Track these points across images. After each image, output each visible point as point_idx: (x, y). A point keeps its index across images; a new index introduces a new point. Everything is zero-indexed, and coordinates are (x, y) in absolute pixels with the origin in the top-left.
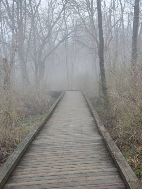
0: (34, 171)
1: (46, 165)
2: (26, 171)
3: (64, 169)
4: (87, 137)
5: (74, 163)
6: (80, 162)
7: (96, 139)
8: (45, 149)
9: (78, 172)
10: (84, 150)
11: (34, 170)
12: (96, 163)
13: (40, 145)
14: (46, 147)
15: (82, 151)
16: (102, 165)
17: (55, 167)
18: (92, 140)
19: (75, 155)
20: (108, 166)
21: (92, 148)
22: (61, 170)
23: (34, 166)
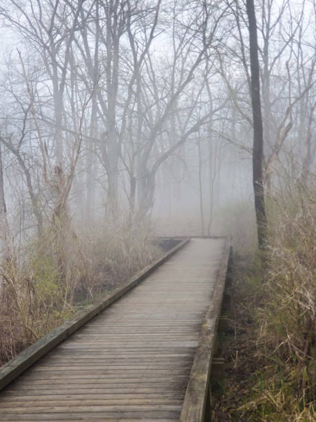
0: (32, 402)
1: (59, 392)
2: (17, 400)
3: (88, 401)
4: (173, 341)
5: (115, 391)
6: (126, 390)
7: (188, 346)
8: (76, 359)
9: (111, 408)
10: (150, 367)
11: (31, 400)
12: (156, 393)
13: (72, 352)
14: (82, 357)
15: (145, 367)
16: (164, 398)
17: (74, 397)
18: (178, 348)
19: (126, 376)
20: (174, 401)
21: (169, 363)
22: (83, 402)
23: (36, 392)
